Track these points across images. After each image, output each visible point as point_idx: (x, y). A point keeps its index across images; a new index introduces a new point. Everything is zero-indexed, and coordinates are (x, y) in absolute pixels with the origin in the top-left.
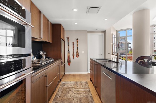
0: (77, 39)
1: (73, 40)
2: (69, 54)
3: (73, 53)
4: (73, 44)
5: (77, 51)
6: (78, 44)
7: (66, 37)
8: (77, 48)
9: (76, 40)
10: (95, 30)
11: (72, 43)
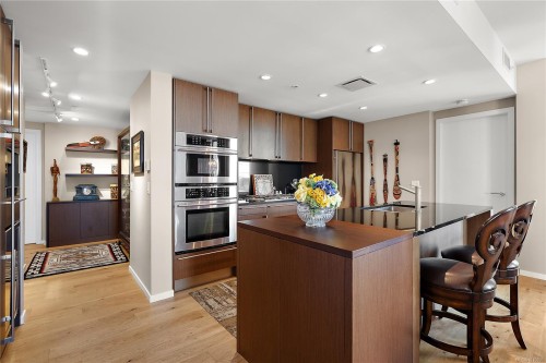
0: (397, 144)
1: (383, 147)
2: (373, 187)
3: (385, 185)
4: (385, 160)
5: (397, 179)
6: (400, 157)
7: (366, 139)
8: (397, 171)
9: (394, 146)
10: (455, 105)
11: (382, 158)
